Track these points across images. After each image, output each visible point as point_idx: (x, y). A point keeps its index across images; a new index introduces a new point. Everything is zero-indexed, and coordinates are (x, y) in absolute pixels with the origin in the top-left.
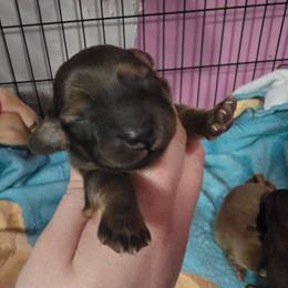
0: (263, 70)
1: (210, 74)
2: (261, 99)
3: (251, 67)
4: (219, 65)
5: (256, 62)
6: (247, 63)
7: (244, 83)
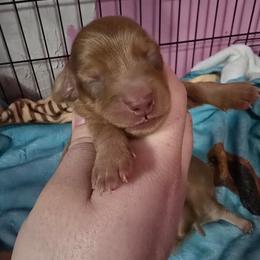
0: (219, 45)
1: (170, 52)
2: (218, 74)
3: (208, 43)
4: (177, 43)
5: (213, 38)
6: (205, 39)
7: (202, 59)
